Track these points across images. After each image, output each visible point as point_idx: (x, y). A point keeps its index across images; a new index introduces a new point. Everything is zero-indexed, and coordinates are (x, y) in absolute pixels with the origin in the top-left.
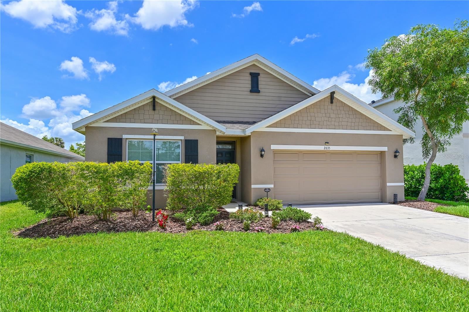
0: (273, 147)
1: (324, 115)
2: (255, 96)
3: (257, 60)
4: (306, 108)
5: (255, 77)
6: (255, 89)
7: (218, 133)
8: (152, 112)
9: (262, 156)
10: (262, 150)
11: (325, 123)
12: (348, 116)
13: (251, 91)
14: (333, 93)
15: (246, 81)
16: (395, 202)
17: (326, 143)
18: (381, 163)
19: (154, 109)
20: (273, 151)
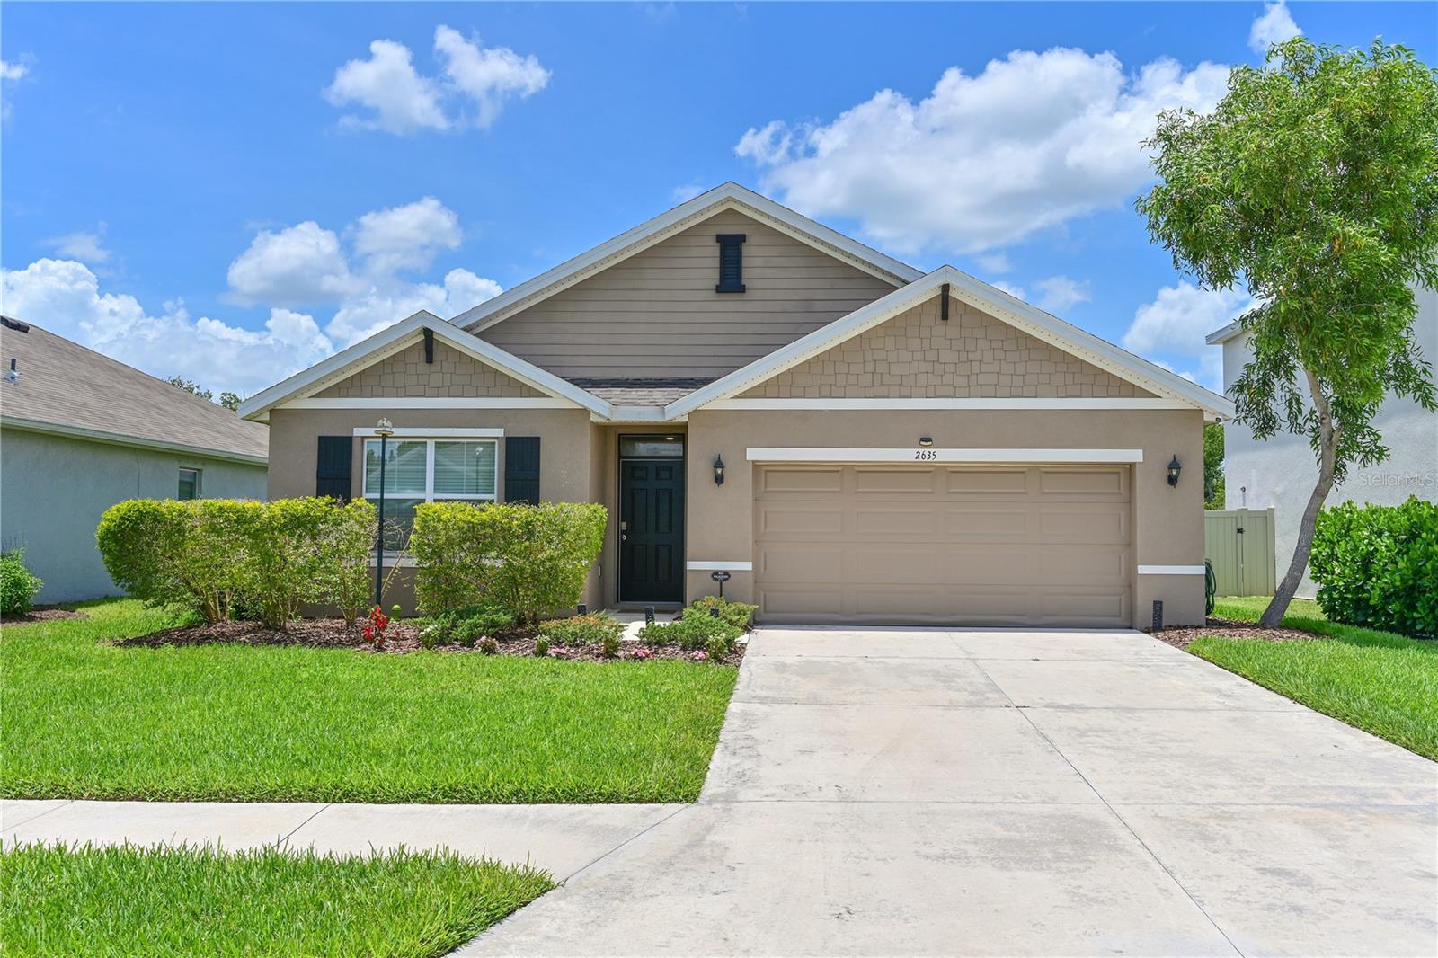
0: (754, 454)
1: (918, 356)
2: (730, 303)
3: (730, 199)
4: (861, 336)
5: (731, 248)
6: (731, 280)
7: (594, 418)
8: (423, 367)
9: (719, 480)
10: (719, 463)
11: (922, 379)
12: (1000, 354)
13: (719, 289)
14: (946, 288)
15: (707, 260)
16: (1156, 625)
17: (922, 440)
18: (1130, 502)
19: (430, 360)
20: (757, 466)
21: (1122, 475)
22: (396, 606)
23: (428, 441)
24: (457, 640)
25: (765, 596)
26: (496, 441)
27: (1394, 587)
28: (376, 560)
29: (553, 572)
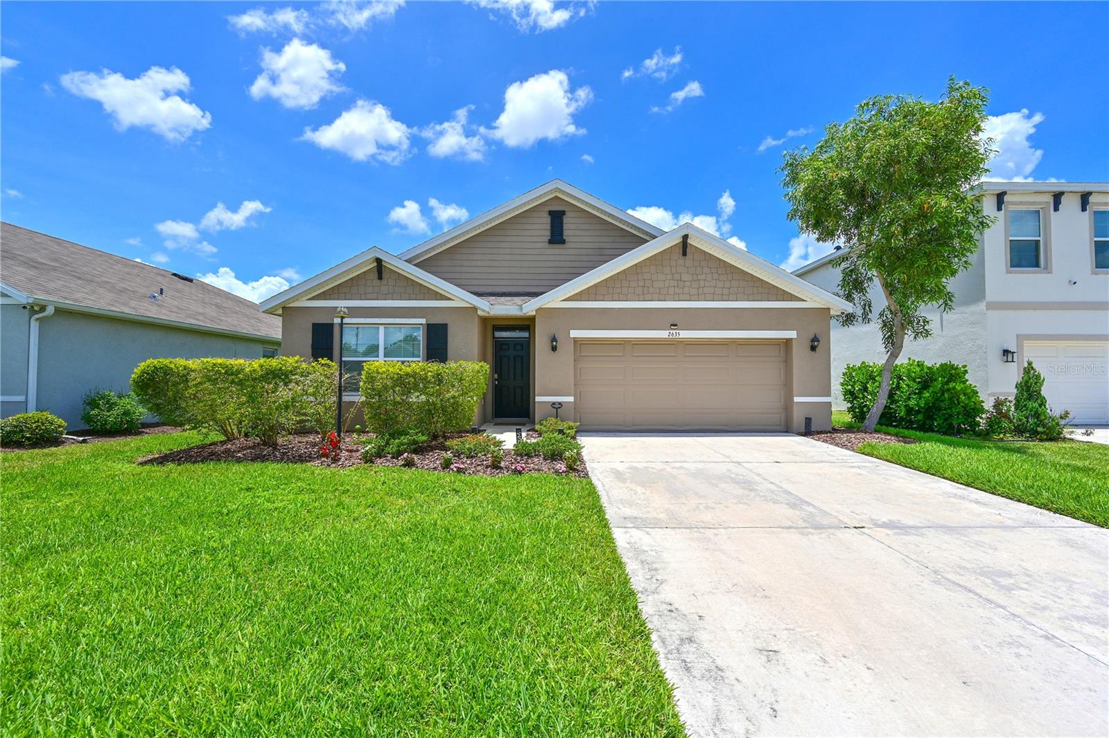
0: (574, 334)
1: (669, 277)
2: (557, 250)
3: (558, 190)
4: (636, 265)
5: (557, 218)
6: (557, 237)
7: (479, 313)
8: (376, 282)
9: (554, 349)
10: (554, 339)
11: (671, 290)
12: (716, 276)
13: (551, 242)
14: (685, 237)
15: (543, 225)
16: (808, 432)
17: (672, 325)
18: (786, 361)
19: (380, 278)
20: (576, 340)
21: (782, 346)
22: (358, 426)
23: (380, 326)
24: (389, 453)
25: (580, 416)
26: (421, 326)
28: (338, 397)
29: (456, 405)
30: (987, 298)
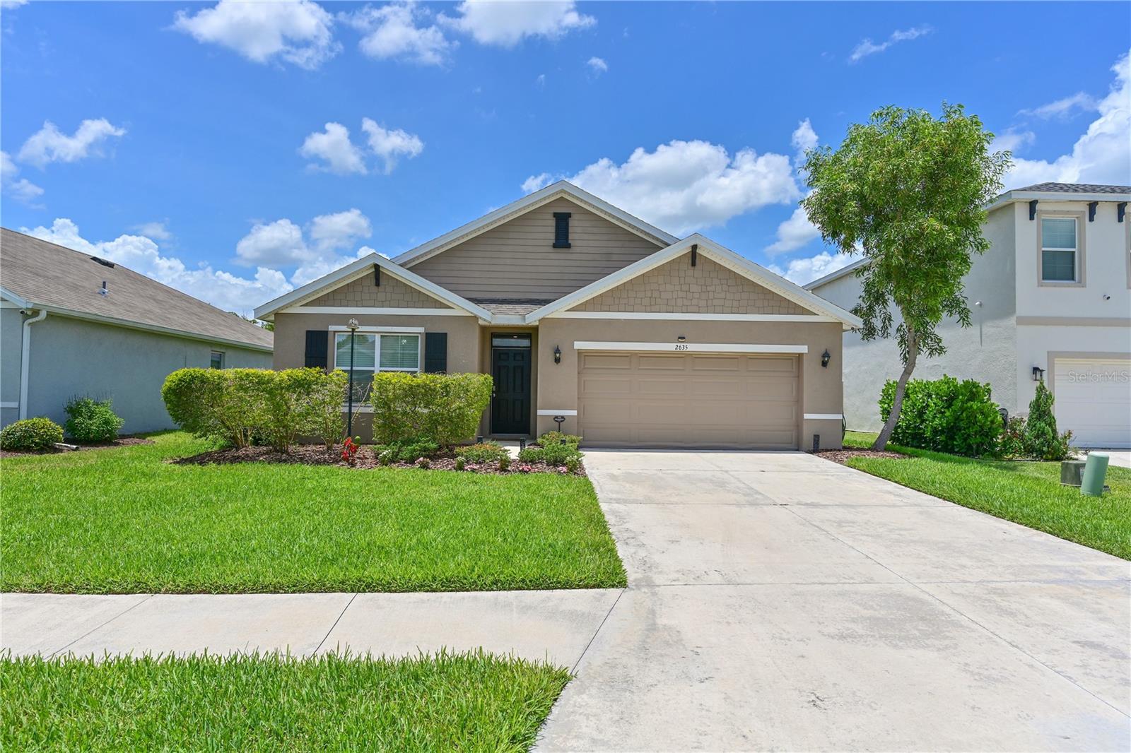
0: (579, 345)
1: (678, 288)
2: (561, 255)
3: (564, 191)
4: (643, 275)
5: (562, 221)
6: (562, 240)
7: (481, 322)
8: (374, 289)
9: (557, 360)
10: (557, 351)
11: (679, 302)
12: (725, 288)
13: (555, 246)
14: (695, 247)
15: (548, 229)
16: (816, 449)
17: (679, 338)
18: (798, 377)
19: (378, 284)
20: (580, 352)
21: (794, 361)
22: (358, 437)
23: (376, 334)
24: (402, 459)
25: (584, 431)
26: (419, 335)
27: (942, 426)
28: (348, 408)
29: (461, 416)
30: (1017, 312)
